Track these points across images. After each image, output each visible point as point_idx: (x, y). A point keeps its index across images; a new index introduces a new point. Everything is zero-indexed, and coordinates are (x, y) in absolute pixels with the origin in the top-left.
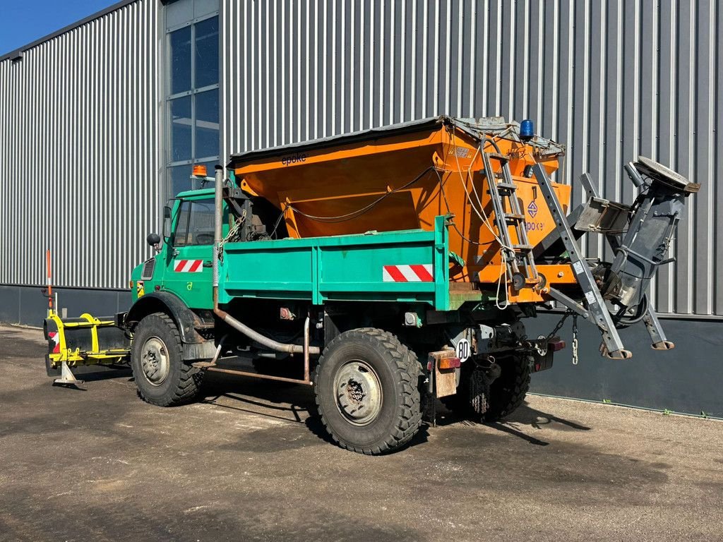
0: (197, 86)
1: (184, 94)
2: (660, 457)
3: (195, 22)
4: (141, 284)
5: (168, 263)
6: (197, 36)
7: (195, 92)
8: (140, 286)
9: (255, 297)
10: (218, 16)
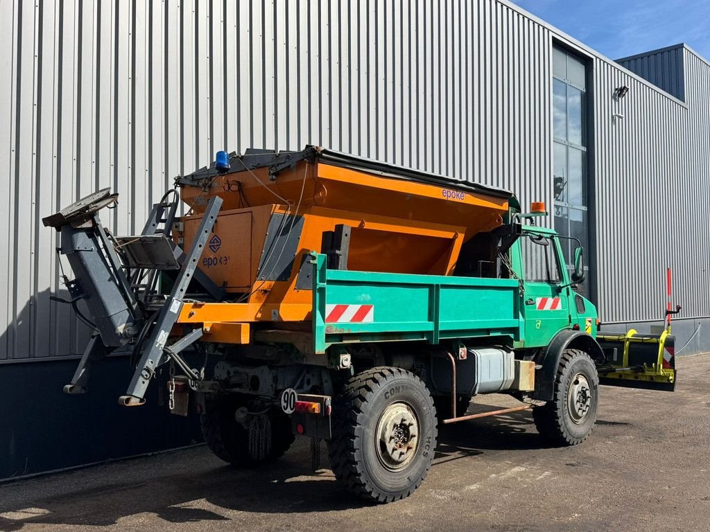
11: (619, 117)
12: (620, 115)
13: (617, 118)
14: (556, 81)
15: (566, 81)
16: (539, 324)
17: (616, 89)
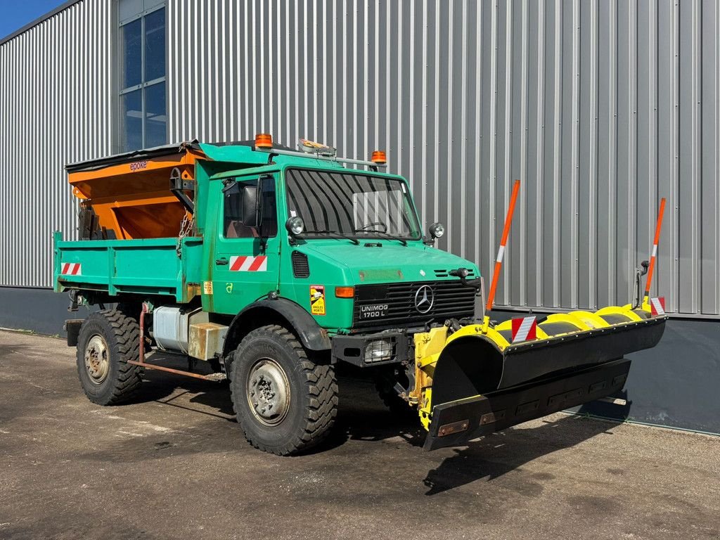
0: (147, 80)
1: (135, 88)
2: (549, 466)
3: (145, 14)
6: (146, 30)
7: (145, 85)
10: (164, 7)
16: (231, 287)
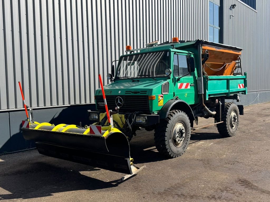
4: (161, 97)
5: (175, 85)
8: (161, 98)
9: (213, 96)
11: (233, 16)
12: (233, 15)
13: (232, 16)
14: (210, 2)
15: (213, 2)
17: (231, 5)
